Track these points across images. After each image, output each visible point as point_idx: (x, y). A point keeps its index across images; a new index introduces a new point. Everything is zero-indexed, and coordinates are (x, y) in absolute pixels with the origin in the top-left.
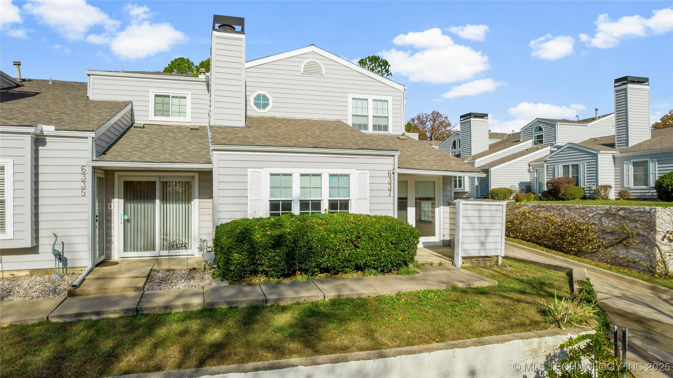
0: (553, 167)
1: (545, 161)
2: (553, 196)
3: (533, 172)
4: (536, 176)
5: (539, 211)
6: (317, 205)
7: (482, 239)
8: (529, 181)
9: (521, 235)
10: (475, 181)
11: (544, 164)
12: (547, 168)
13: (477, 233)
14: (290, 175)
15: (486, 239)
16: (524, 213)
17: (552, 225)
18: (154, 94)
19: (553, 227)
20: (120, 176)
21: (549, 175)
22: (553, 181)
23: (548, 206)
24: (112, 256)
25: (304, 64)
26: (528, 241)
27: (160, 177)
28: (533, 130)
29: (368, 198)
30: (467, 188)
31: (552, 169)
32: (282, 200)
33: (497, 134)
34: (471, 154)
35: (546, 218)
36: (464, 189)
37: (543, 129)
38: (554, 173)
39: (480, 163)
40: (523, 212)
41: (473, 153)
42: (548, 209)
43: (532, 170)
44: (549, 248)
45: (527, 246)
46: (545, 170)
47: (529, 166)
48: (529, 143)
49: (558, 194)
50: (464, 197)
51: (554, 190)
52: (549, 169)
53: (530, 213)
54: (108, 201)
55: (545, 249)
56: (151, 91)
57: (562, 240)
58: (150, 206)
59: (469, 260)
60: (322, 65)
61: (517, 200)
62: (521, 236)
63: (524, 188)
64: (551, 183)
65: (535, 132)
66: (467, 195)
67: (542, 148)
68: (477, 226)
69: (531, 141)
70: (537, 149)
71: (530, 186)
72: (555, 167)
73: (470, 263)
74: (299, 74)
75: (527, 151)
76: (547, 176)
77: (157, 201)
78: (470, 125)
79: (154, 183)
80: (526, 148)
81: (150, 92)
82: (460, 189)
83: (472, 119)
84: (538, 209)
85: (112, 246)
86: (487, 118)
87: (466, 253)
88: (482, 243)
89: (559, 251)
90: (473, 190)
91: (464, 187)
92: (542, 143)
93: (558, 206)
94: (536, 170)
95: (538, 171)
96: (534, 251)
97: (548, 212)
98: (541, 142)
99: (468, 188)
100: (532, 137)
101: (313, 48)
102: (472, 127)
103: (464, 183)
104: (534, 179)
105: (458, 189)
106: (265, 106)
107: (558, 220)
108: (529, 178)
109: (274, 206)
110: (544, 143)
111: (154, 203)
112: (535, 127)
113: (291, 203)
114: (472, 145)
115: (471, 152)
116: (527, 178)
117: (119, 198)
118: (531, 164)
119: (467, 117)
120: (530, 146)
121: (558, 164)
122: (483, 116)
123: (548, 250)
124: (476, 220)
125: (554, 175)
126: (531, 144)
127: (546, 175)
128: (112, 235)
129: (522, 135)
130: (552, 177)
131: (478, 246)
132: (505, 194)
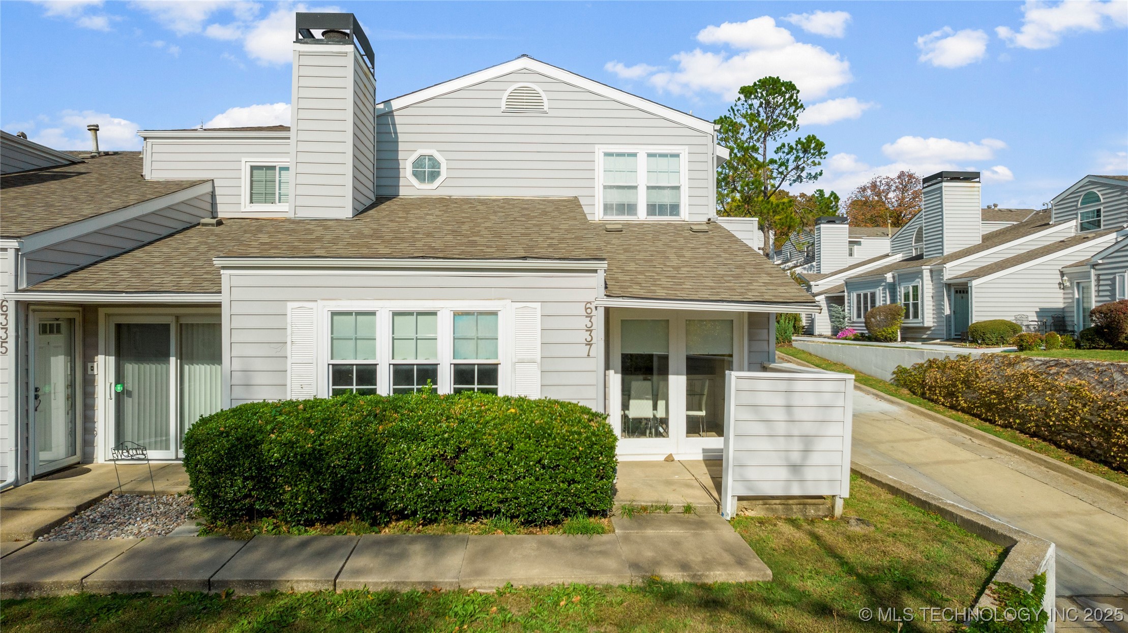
0: (1111, 277)
1: (1094, 266)
2: (1106, 341)
3: (1072, 287)
4: (1076, 296)
5: (1058, 373)
6: (428, 373)
7: (796, 457)
8: (1061, 306)
9: (1018, 421)
10: (944, 305)
11: (1090, 272)
12: (1098, 280)
13: (782, 444)
14: (373, 314)
15: (804, 458)
16: (1025, 376)
17: (1084, 406)
18: (248, 165)
19: (1085, 410)
20: (108, 315)
21: (1101, 294)
22: (1104, 309)
23: (1077, 364)
24: (95, 456)
25: (507, 93)
26: (1033, 435)
27: (177, 317)
28: (1077, 201)
29: (539, 360)
30: (928, 319)
31: (1109, 282)
32: (356, 365)
33: (1010, 211)
34: (942, 253)
35: (1071, 389)
36: (923, 323)
37: (1101, 197)
38: (1113, 290)
39: (952, 271)
40: (1023, 374)
41: (947, 252)
42: (1075, 370)
43: (1068, 284)
44: (1077, 454)
45: (1027, 447)
46: (1093, 283)
47: (1062, 274)
48: (1070, 228)
49: (1118, 337)
50: (925, 336)
51: (1108, 326)
52: (1102, 282)
53: (1037, 377)
54: (88, 360)
55: (1068, 456)
56: (244, 160)
57: (1107, 440)
58: (160, 367)
59: (761, 502)
60: (542, 94)
61: (1021, 346)
62: (1019, 424)
63: (1050, 321)
64: (1101, 312)
65: (1082, 204)
66: (929, 332)
67: (1094, 238)
68: (781, 429)
69: (1073, 223)
70: (1086, 239)
71: (1064, 317)
72: (1115, 278)
73: (763, 509)
74: (498, 112)
75: (1063, 244)
76: (1098, 296)
77: (173, 360)
78: (941, 197)
79: (167, 327)
80: (1062, 239)
81: (243, 162)
82: (916, 321)
83: (944, 184)
84: (1054, 370)
85: (96, 438)
86: (978, 180)
87: (750, 489)
88: (795, 468)
89: (1100, 462)
90: (941, 324)
91: (923, 318)
92: (1099, 226)
93: (1098, 365)
94: (1078, 283)
95: (1081, 285)
96: (1040, 459)
97: (1076, 376)
98: (1098, 224)
99: (931, 320)
100: (1077, 214)
101: (524, 63)
102: (944, 200)
103: (923, 310)
104: (1073, 302)
105: (912, 322)
106: (434, 175)
107: (1097, 394)
108: (1062, 300)
109: (340, 374)
110: (1102, 227)
111: (168, 362)
112: (1083, 193)
113: (375, 370)
114: (945, 235)
115: (942, 249)
116: (1057, 300)
117: (107, 354)
118: (1066, 271)
119: (934, 181)
120: (1073, 234)
121: (1124, 270)
122: (970, 177)
123: (1075, 458)
124: (779, 415)
125: (1113, 295)
126: (1073, 230)
127: (1094, 294)
128: (96, 420)
129: (1054, 212)
130: (1108, 299)
131: (783, 474)
132: (999, 333)
